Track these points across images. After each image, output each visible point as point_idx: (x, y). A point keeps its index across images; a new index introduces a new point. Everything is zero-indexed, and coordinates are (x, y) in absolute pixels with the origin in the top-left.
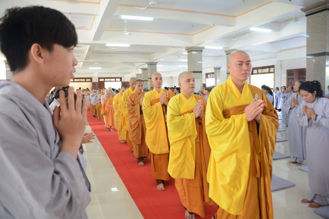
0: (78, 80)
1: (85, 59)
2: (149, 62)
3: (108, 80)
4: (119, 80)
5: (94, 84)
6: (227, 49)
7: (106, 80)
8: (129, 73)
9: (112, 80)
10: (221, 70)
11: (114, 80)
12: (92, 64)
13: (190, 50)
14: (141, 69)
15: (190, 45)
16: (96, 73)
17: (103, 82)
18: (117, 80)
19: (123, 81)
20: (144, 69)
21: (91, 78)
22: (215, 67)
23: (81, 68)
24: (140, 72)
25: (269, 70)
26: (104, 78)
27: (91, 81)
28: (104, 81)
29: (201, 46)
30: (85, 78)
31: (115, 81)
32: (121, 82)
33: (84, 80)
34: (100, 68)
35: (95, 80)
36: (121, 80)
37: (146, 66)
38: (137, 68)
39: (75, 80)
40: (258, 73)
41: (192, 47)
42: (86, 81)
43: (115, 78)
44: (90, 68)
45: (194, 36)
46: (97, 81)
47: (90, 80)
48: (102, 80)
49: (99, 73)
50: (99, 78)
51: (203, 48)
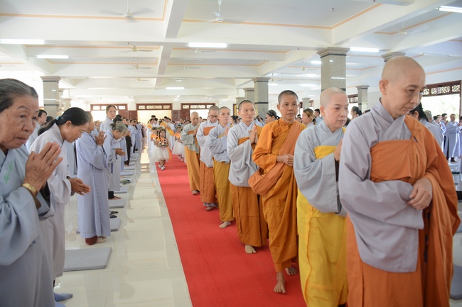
0: (152, 107)
1: (159, 74)
2: (257, 78)
3: (195, 107)
5: (175, 113)
6: (387, 53)
7: (192, 107)
8: (226, 96)
9: (200, 107)
10: (369, 90)
11: (204, 107)
12: (171, 81)
13: (325, 54)
14: (244, 89)
15: (325, 45)
16: (178, 96)
17: (188, 110)
20: (248, 90)
21: (170, 105)
22: (360, 85)
23: (155, 89)
24: (242, 94)
25: (451, 89)
26: (190, 104)
27: (171, 108)
28: (190, 108)
29: (344, 46)
30: (162, 105)
31: (206, 108)
33: (160, 107)
34: (183, 88)
35: (177, 107)
37: (252, 85)
38: (238, 89)
39: (148, 107)
40: (430, 95)
41: (329, 49)
42: (163, 109)
43: (205, 104)
44: (168, 88)
45: (333, 30)
46: (180, 109)
47: (168, 107)
48: (187, 107)
49: (182, 96)
50: (182, 104)
51: (347, 50)
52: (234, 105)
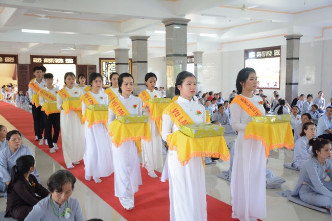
3: (51, 60)
4: (71, 61)
5: (22, 68)
7: (46, 60)
9: (57, 60)
11: (61, 60)
18: (67, 60)
19: (79, 63)
21: (15, 56)
26: (43, 57)
27: (16, 61)
28: (43, 63)
30: (3, 56)
31: (65, 63)
32: (74, 65)
34: (47, 32)
35: (24, 60)
36: (75, 62)
42: (4, 62)
43: (64, 58)
44: (24, 31)
46: (29, 62)
47: (12, 59)
48: (37, 60)
50: (32, 57)
52: (100, 59)
